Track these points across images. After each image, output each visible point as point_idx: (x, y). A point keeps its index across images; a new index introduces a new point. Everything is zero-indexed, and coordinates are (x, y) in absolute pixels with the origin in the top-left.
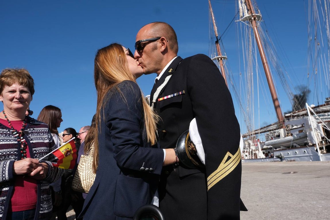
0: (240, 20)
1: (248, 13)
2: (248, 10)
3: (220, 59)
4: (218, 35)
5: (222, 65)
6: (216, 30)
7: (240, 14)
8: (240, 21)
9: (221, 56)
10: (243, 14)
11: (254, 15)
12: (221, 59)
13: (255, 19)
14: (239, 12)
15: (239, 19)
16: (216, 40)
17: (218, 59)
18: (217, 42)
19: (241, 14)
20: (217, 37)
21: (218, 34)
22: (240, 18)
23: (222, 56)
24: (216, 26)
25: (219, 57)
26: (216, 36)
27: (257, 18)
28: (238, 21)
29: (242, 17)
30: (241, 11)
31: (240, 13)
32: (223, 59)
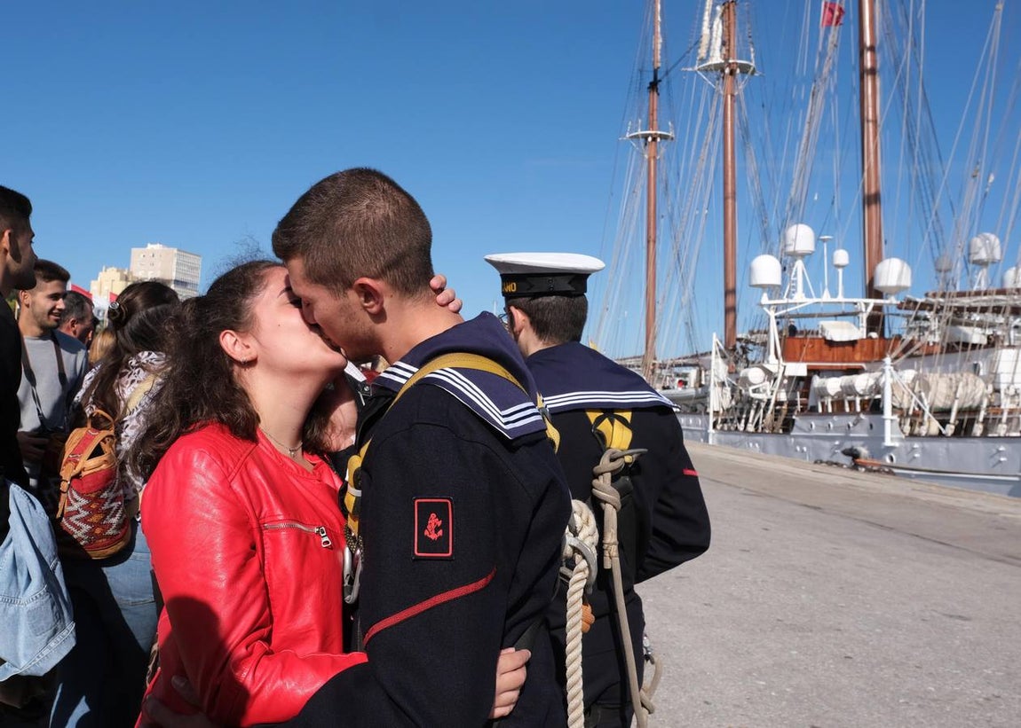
0: (696, 68)
1: (721, 50)
2: (724, 44)
3: (650, 139)
4: (659, 65)
5: (654, 157)
6: (659, 47)
7: (699, 51)
8: (696, 72)
9: (654, 132)
10: (708, 52)
11: (733, 63)
12: (654, 139)
13: (732, 73)
14: (698, 42)
15: (693, 65)
16: (652, 79)
17: (646, 137)
18: (654, 86)
19: (702, 52)
20: (655, 72)
21: (661, 62)
22: (697, 62)
23: (659, 132)
24: (659, 35)
25: (651, 135)
26: (653, 64)
27: (738, 71)
28: (690, 69)
29: (702, 60)
30: (705, 40)
31: (699, 48)
32: (659, 140)
